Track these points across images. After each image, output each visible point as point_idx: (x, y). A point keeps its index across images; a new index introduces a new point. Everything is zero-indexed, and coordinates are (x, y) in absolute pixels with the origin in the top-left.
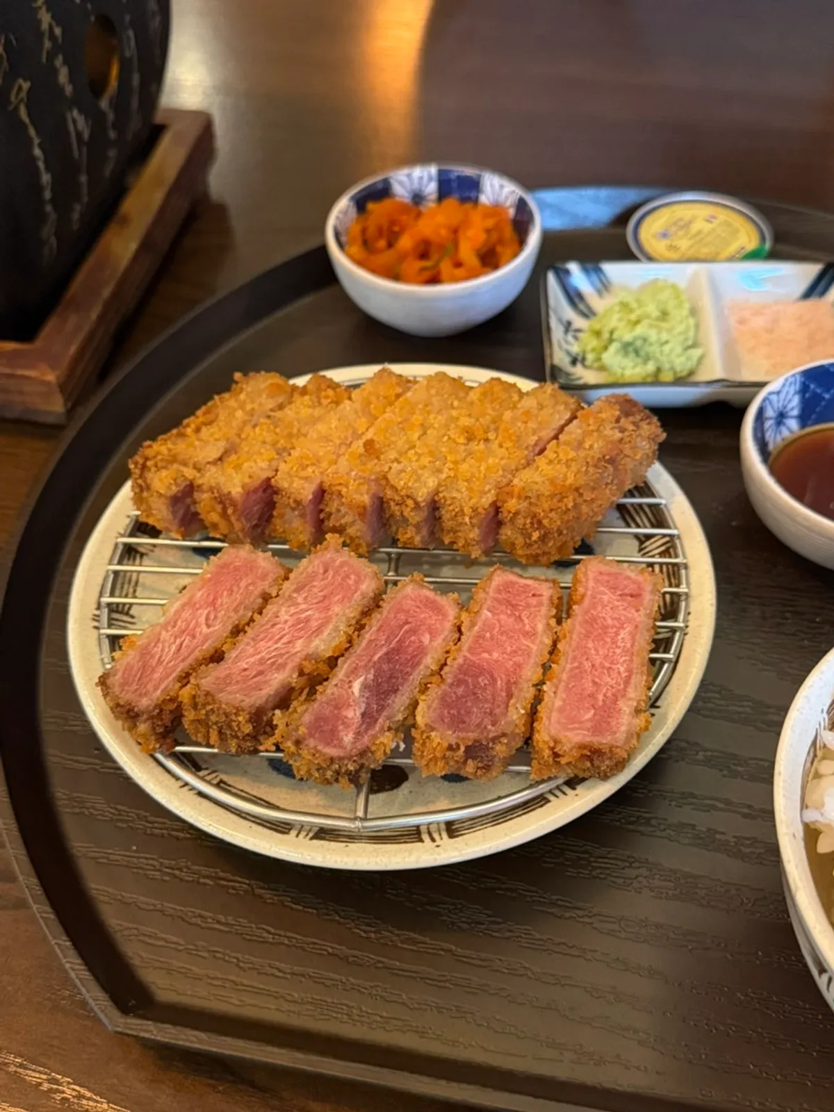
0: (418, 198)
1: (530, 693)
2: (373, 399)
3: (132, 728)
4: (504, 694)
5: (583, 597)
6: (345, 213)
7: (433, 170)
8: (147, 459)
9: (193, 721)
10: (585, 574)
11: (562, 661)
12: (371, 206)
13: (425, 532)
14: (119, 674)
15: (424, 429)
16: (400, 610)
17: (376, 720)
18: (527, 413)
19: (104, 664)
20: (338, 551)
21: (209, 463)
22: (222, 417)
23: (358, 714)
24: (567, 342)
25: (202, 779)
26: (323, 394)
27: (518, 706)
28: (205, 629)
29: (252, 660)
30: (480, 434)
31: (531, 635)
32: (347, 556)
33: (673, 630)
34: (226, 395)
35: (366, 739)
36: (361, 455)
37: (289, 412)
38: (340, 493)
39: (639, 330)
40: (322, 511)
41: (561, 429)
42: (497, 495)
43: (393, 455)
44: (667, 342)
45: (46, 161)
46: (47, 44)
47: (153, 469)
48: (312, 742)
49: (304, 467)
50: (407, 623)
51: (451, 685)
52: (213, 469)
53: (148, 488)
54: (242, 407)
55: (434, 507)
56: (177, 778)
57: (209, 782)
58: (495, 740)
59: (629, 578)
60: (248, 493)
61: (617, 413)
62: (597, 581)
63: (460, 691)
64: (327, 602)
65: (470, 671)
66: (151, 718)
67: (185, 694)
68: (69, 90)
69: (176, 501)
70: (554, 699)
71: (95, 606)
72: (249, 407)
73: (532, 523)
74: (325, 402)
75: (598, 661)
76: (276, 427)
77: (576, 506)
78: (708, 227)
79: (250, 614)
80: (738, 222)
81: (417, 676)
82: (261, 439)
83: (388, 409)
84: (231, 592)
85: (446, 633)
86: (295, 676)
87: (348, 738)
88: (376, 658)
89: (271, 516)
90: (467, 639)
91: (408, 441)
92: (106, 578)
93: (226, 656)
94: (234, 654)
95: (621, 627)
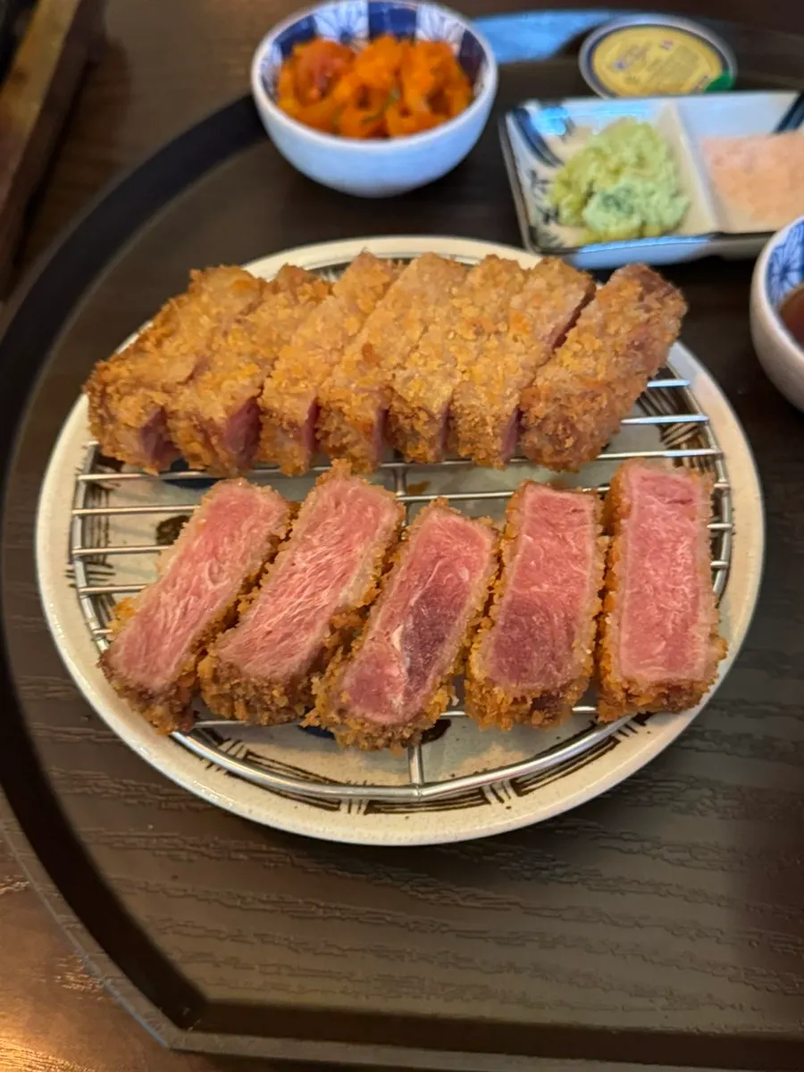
0: (346, 36)
1: (592, 628)
3: (146, 711)
4: (564, 632)
5: (629, 508)
6: (268, 59)
7: (362, 4)
8: (106, 384)
9: (213, 697)
10: (628, 483)
12: (299, 50)
13: (438, 446)
14: (121, 654)
15: (425, 324)
16: (428, 542)
17: (426, 678)
18: (537, 296)
19: (91, 631)
20: (347, 479)
21: (179, 383)
22: (184, 326)
23: (404, 670)
24: (537, 197)
25: (225, 754)
26: (299, 289)
27: (583, 646)
28: (211, 587)
29: (274, 620)
30: (489, 327)
31: (580, 558)
32: (359, 485)
33: (722, 532)
34: (184, 298)
35: (418, 701)
36: (358, 363)
37: (263, 316)
38: (340, 410)
39: (624, 181)
40: (316, 430)
41: (577, 313)
42: (521, 398)
43: (395, 360)
44: (653, 193)
47: (116, 397)
48: (357, 710)
49: (295, 382)
50: (439, 557)
51: (504, 628)
52: (187, 391)
53: (113, 419)
54: (206, 312)
55: (450, 417)
57: (233, 758)
58: (564, 688)
59: (676, 482)
60: (233, 417)
61: (640, 289)
62: (642, 489)
63: (516, 633)
64: (346, 542)
65: (522, 609)
66: (168, 699)
67: (205, 668)
69: (146, 431)
70: (619, 634)
71: (66, 560)
72: (214, 311)
73: (564, 429)
74: (303, 299)
75: (659, 583)
76: (251, 334)
77: (610, 402)
78: (665, 54)
79: (260, 563)
81: (463, 621)
82: (235, 350)
83: (379, 303)
84: (232, 538)
85: (486, 565)
86: (328, 634)
87: (398, 700)
88: (412, 602)
89: (258, 439)
90: (511, 570)
91: (409, 341)
92: (72, 524)
93: (242, 617)
94: (252, 615)
95: (678, 541)
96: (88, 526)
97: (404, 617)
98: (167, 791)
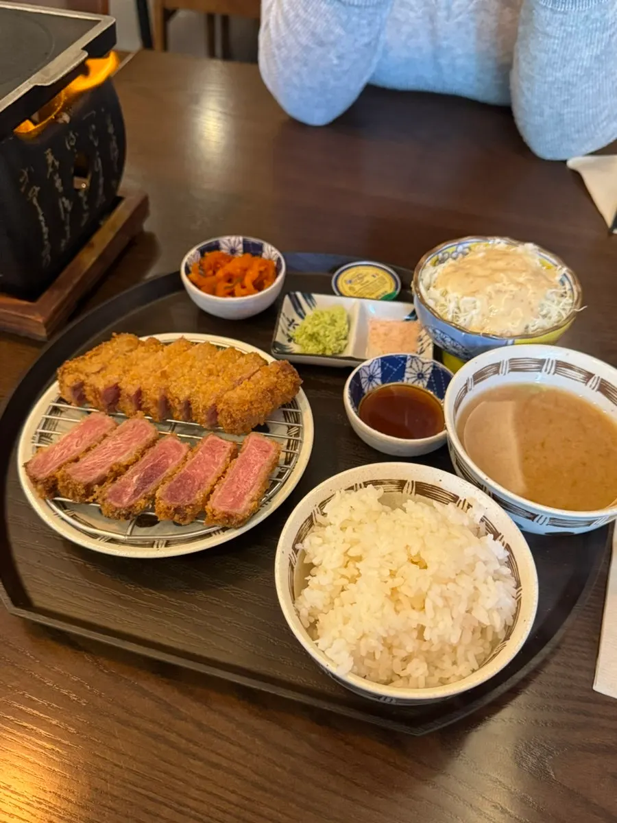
0: (233, 251)
1: (208, 489)
2: (173, 351)
3: (36, 487)
4: (197, 488)
5: (244, 450)
6: (194, 256)
7: (241, 238)
8: (65, 369)
9: (62, 487)
10: (248, 440)
11: (226, 476)
12: (207, 254)
13: (184, 414)
14: (33, 464)
15: (191, 367)
16: (163, 448)
17: (140, 494)
20: (141, 419)
21: (93, 373)
22: (103, 353)
23: (133, 490)
24: (289, 330)
25: (65, 513)
26: (152, 346)
27: (202, 493)
28: (74, 447)
29: (90, 463)
30: (215, 372)
31: (216, 464)
32: (145, 422)
33: (287, 469)
34: (108, 342)
35: (132, 502)
36: (159, 377)
37: (134, 354)
38: (146, 393)
40: (140, 400)
41: (254, 374)
42: (216, 401)
43: (173, 378)
44: (328, 336)
45: (46, 222)
46: (51, 170)
49: (133, 380)
50: (164, 453)
51: (175, 482)
52: (93, 376)
53: (65, 383)
54: (113, 349)
55: (188, 404)
56: (54, 511)
57: (68, 515)
58: (187, 507)
59: (266, 443)
60: (107, 389)
62: (252, 444)
63: (179, 484)
64: (130, 441)
65: (185, 477)
66: (44, 483)
67: (59, 475)
68: (61, 189)
69: (75, 389)
70: (218, 492)
71: (34, 433)
72: (116, 349)
73: (228, 415)
74: (151, 350)
75: (242, 478)
76: (126, 360)
77: (249, 409)
78: (373, 279)
79: (96, 443)
80: (388, 278)
81: (162, 476)
82: (118, 364)
83: (178, 357)
84: (90, 432)
85: (180, 459)
86: (108, 471)
87: (126, 500)
88: (146, 467)
89: (118, 400)
90: (188, 463)
91: (182, 373)
92: (42, 421)
93: (81, 460)
94: (84, 460)
95: (256, 464)
96: (49, 423)
97: (141, 471)
98: (48, 530)
